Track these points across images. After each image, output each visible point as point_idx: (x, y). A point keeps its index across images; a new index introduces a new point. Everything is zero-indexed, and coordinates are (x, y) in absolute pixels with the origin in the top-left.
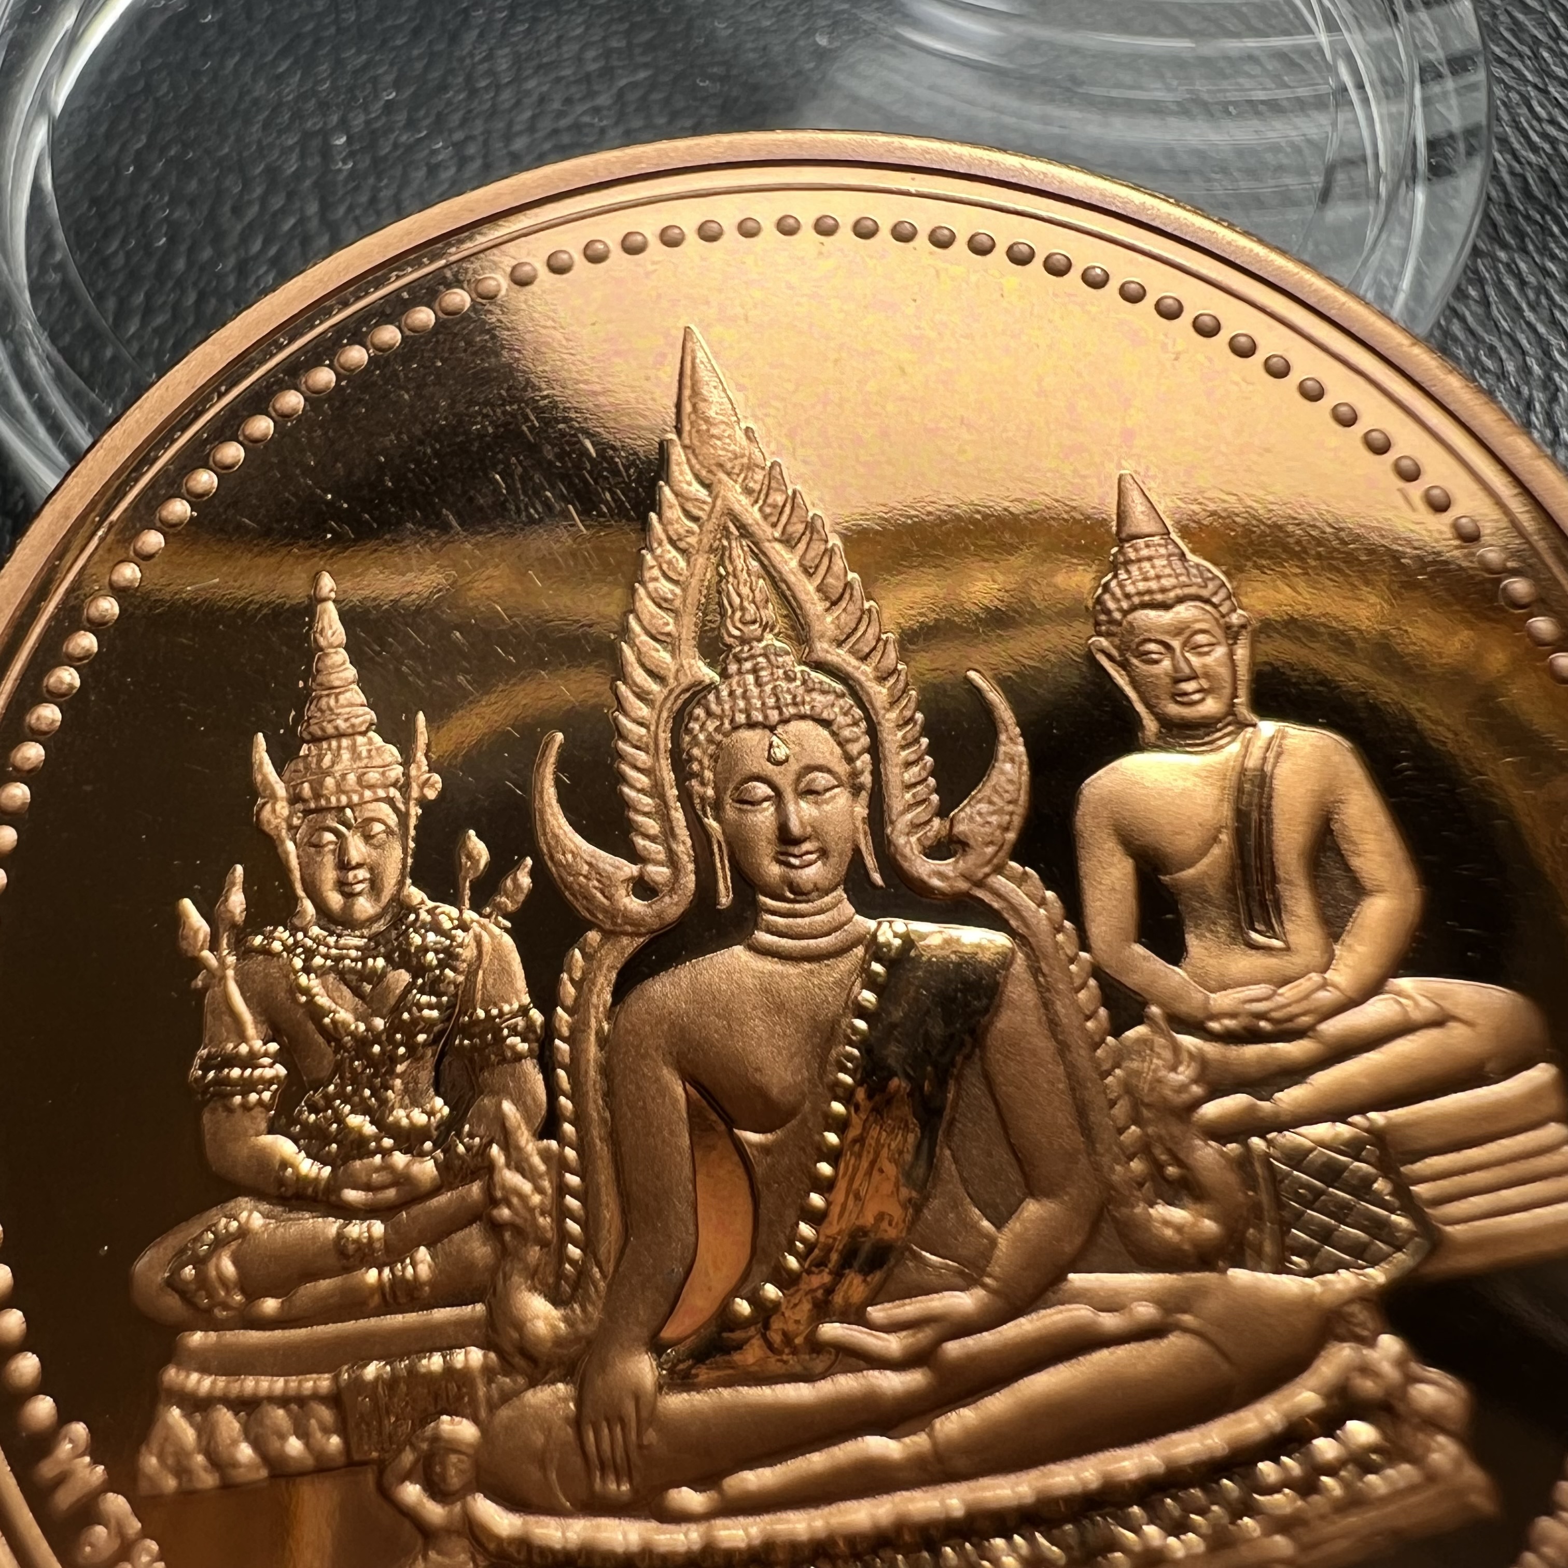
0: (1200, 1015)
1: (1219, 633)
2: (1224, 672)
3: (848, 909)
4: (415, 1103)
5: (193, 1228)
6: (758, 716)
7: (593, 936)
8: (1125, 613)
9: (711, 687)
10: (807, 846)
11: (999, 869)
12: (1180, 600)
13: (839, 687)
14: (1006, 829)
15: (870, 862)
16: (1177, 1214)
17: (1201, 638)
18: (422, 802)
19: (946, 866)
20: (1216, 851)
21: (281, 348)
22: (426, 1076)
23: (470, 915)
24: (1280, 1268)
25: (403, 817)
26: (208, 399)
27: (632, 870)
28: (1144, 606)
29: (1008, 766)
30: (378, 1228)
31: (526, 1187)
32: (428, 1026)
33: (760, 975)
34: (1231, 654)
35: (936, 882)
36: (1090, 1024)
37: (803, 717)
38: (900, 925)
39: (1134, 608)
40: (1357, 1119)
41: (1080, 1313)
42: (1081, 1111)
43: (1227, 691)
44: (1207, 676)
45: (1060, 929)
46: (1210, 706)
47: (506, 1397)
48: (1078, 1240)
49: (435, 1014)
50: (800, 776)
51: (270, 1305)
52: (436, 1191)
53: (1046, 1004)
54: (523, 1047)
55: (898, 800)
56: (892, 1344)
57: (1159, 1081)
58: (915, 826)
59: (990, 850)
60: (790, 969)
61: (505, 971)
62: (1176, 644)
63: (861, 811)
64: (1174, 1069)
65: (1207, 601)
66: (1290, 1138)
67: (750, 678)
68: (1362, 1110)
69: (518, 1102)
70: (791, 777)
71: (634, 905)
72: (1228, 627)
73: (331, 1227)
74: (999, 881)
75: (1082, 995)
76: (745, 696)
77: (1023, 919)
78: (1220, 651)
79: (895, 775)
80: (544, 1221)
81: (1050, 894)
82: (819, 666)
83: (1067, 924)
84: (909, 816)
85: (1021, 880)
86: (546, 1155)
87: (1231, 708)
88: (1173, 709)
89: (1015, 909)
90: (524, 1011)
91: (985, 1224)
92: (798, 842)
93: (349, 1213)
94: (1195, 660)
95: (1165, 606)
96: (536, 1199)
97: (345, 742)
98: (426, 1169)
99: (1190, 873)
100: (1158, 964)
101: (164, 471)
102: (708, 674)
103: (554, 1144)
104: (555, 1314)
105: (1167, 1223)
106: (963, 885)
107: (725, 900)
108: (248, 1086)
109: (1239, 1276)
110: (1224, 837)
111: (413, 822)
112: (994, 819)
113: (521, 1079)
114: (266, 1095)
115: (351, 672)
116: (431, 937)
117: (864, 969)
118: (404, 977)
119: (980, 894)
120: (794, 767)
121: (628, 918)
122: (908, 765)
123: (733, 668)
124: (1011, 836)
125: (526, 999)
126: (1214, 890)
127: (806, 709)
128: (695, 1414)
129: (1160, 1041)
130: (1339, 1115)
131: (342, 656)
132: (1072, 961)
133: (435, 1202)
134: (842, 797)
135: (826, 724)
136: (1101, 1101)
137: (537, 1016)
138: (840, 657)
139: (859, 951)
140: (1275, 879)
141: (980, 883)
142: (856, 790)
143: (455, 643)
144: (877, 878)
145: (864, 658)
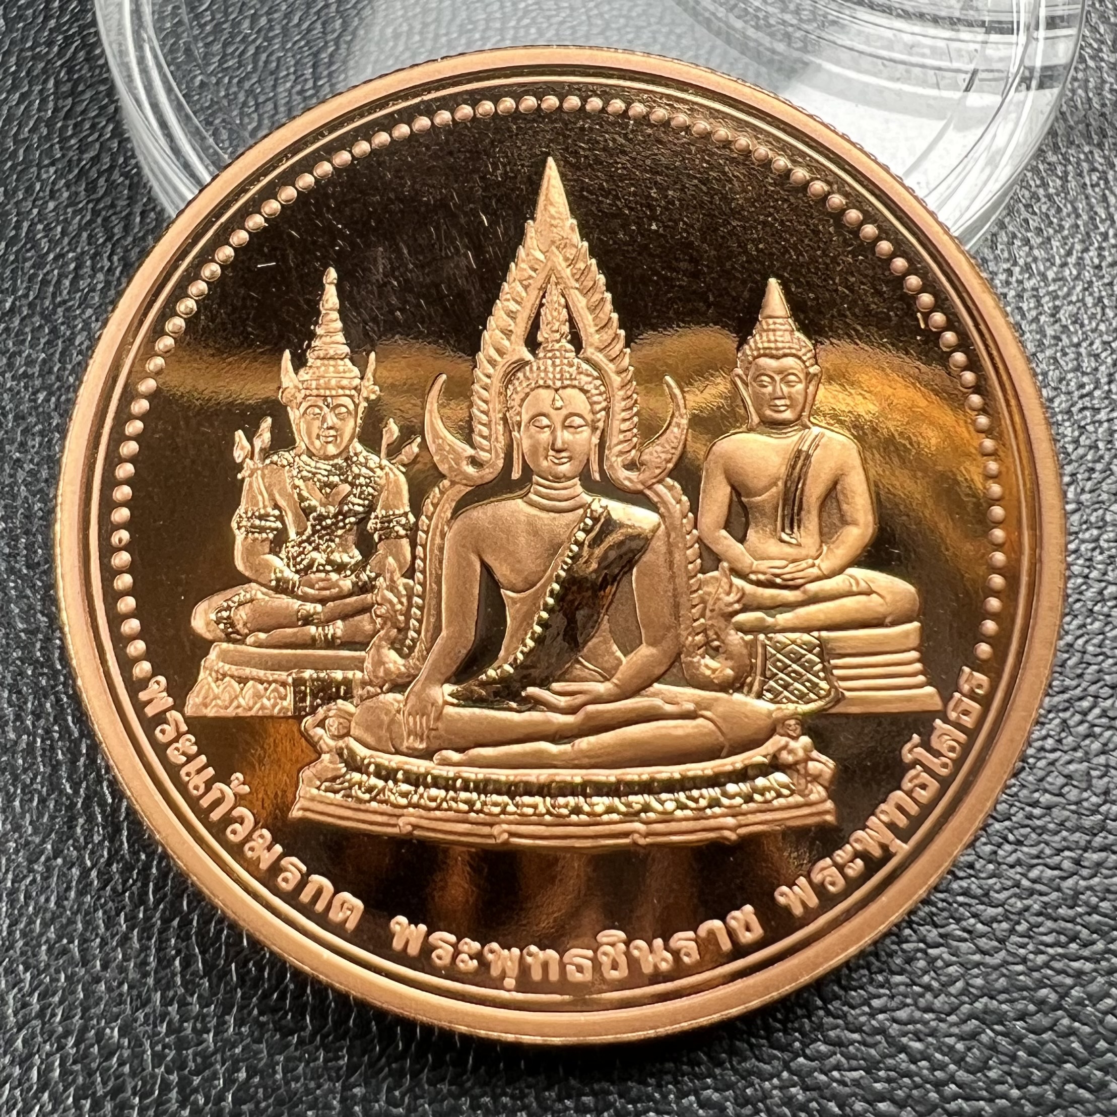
0: (747, 570)
1: (802, 376)
2: (801, 399)
3: (579, 489)
4: (345, 551)
5: (229, 593)
6: (550, 383)
7: (446, 482)
8: (755, 358)
9: (528, 363)
10: (564, 454)
11: (660, 482)
12: (785, 355)
13: (596, 374)
14: (669, 461)
15: (595, 467)
16: (713, 664)
17: (792, 378)
18: (367, 399)
19: (633, 475)
20: (774, 489)
21: (324, 136)
22: (351, 538)
23: (385, 462)
24: (760, 696)
25: (356, 406)
26: (281, 160)
27: (470, 451)
28: (765, 355)
29: (676, 430)
30: (319, 607)
31: (395, 600)
32: (356, 514)
33: (528, 516)
34: (807, 388)
35: (627, 483)
36: (690, 566)
37: (574, 387)
38: (605, 501)
39: (759, 356)
40: (816, 634)
41: (658, 702)
42: (677, 606)
43: (799, 408)
44: (790, 398)
45: (686, 516)
46: (788, 415)
47: (370, 696)
48: (663, 669)
49: (361, 509)
50: (567, 417)
51: (262, 636)
52: (350, 595)
53: (670, 553)
54: (402, 532)
55: (615, 438)
56: (562, 701)
57: (719, 599)
58: (621, 453)
59: (658, 471)
60: (544, 515)
61: (399, 493)
62: (777, 378)
63: (595, 440)
64: (728, 594)
65: (800, 358)
66: (780, 637)
67: (549, 362)
68: (819, 629)
69: (397, 559)
70: (561, 418)
71: (470, 470)
72: (808, 374)
73: (296, 604)
74: (660, 488)
75: (689, 552)
76: (545, 371)
77: (668, 509)
78: (800, 387)
79: (617, 425)
80: (402, 618)
81: (685, 498)
82: (587, 361)
83: (690, 515)
84: (620, 447)
85: (670, 488)
86: (406, 586)
87: (800, 417)
88: (768, 412)
89: (664, 503)
90: (405, 514)
91: (619, 654)
92: (559, 451)
93: (305, 598)
94: (785, 389)
95: (778, 358)
96: (399, 607)
97: (332, 362)
98: (347, 584)
99: (758, 499)
100: (731, 541)
101: (252, 199)
102: (528, 356)
103: (411, 582)
104: (401, 661)
105: (707, 666)
106: (640, 487)
107: (516, 475)
108: (262, 530)
109: (737, 697)
110: (780, 483)
111: (361, 410)
112: (663, 456)
113: (399, 548)
114: (271, 536)
115: (339, 325)
116: (364, 471)
117: (582, 520)
118: (347, 488)
119: (648, 492)
120: (564, 412)
121: (467, 477)
122: (625, 420)
123: (541, 355)
124: (670, 466)
125: (408, 509)
126: (768, 509)
127: (576, 383)
128: (461, 717)
129: (725, 580)
130: (808, 630)
131: (335, 315)
132: (689, 533)
133: (348, 600)
134: (586, 431)
135: (585, 392)
136: (689, 605)
137: (412, 519)
138: (599, 357)
139: (581, 511)
140: (800, 508)
141: (650, 487)
142: (594, 429)
143: (396, 318)
144: (597, 476)
145: (612, 361)
